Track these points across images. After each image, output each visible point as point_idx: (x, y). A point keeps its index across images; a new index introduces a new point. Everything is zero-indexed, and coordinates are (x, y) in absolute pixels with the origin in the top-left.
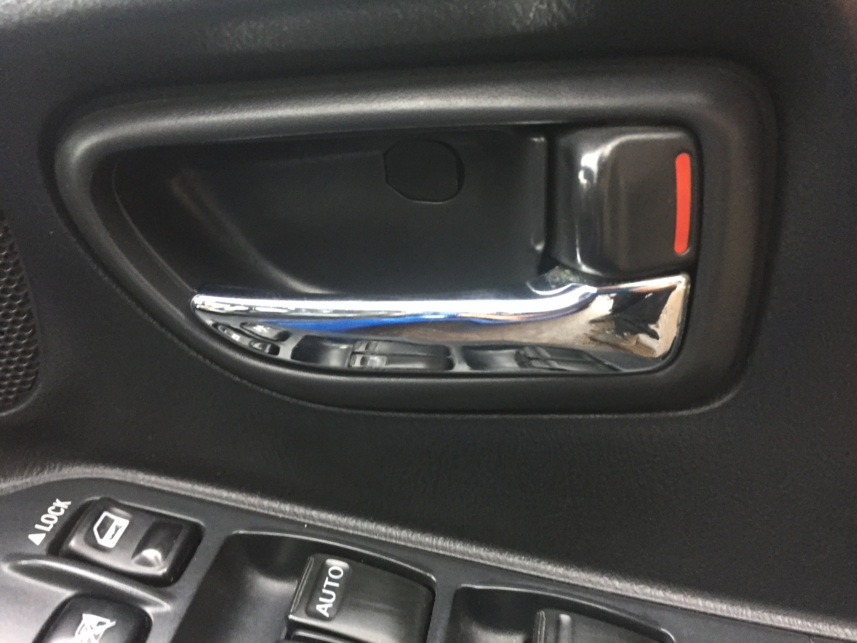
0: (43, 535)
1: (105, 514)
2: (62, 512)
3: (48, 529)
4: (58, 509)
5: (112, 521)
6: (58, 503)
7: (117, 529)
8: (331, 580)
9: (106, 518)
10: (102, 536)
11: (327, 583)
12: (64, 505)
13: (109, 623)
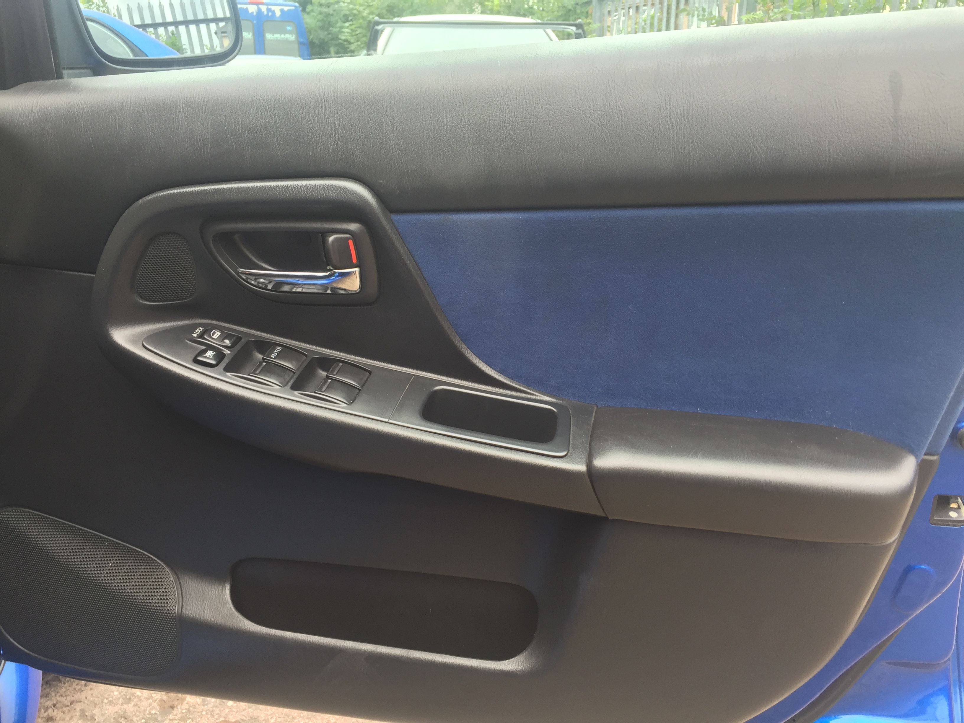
0: (196, 335)
1: (214, 330)
2: (201, 330)
3: (198, 333)
4: (200, 329)
5: (216, 333)
6: (200, 328)
7: (217, 334)
8: (277, 351)
9: (214, 331)
10: (213, 336)
11: (275, 351)
12: (202, 329)
13: (215, 353)
